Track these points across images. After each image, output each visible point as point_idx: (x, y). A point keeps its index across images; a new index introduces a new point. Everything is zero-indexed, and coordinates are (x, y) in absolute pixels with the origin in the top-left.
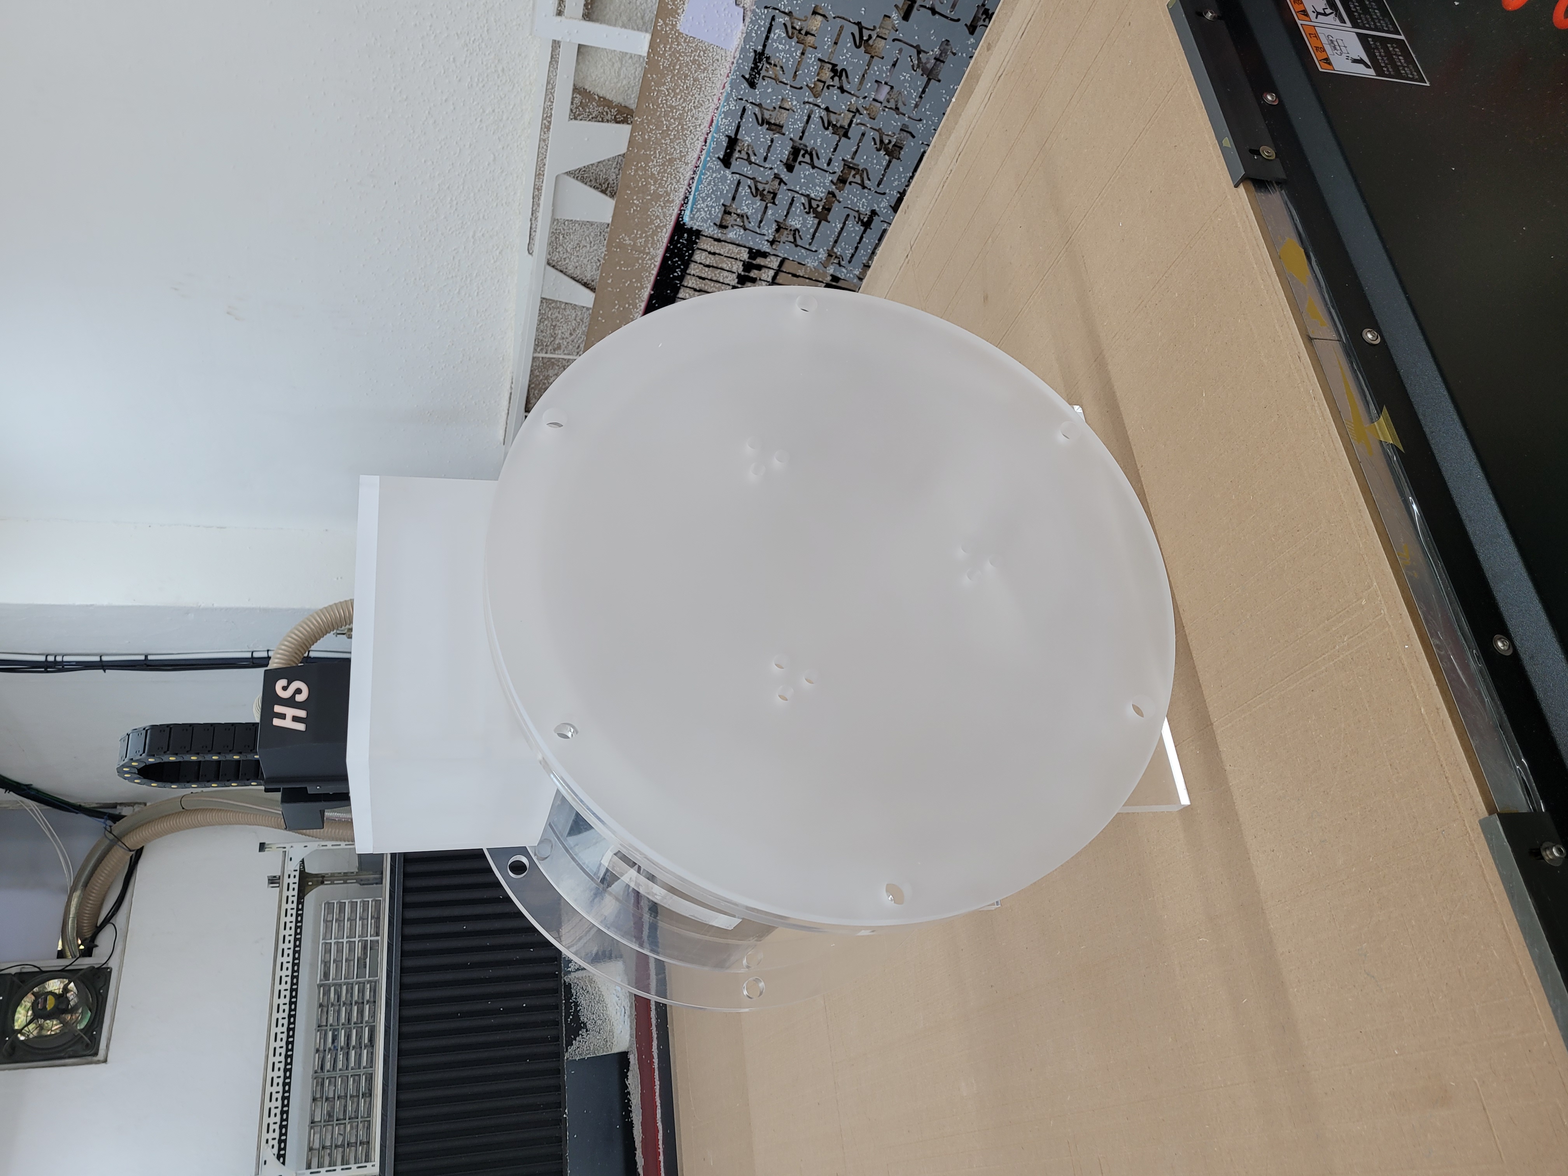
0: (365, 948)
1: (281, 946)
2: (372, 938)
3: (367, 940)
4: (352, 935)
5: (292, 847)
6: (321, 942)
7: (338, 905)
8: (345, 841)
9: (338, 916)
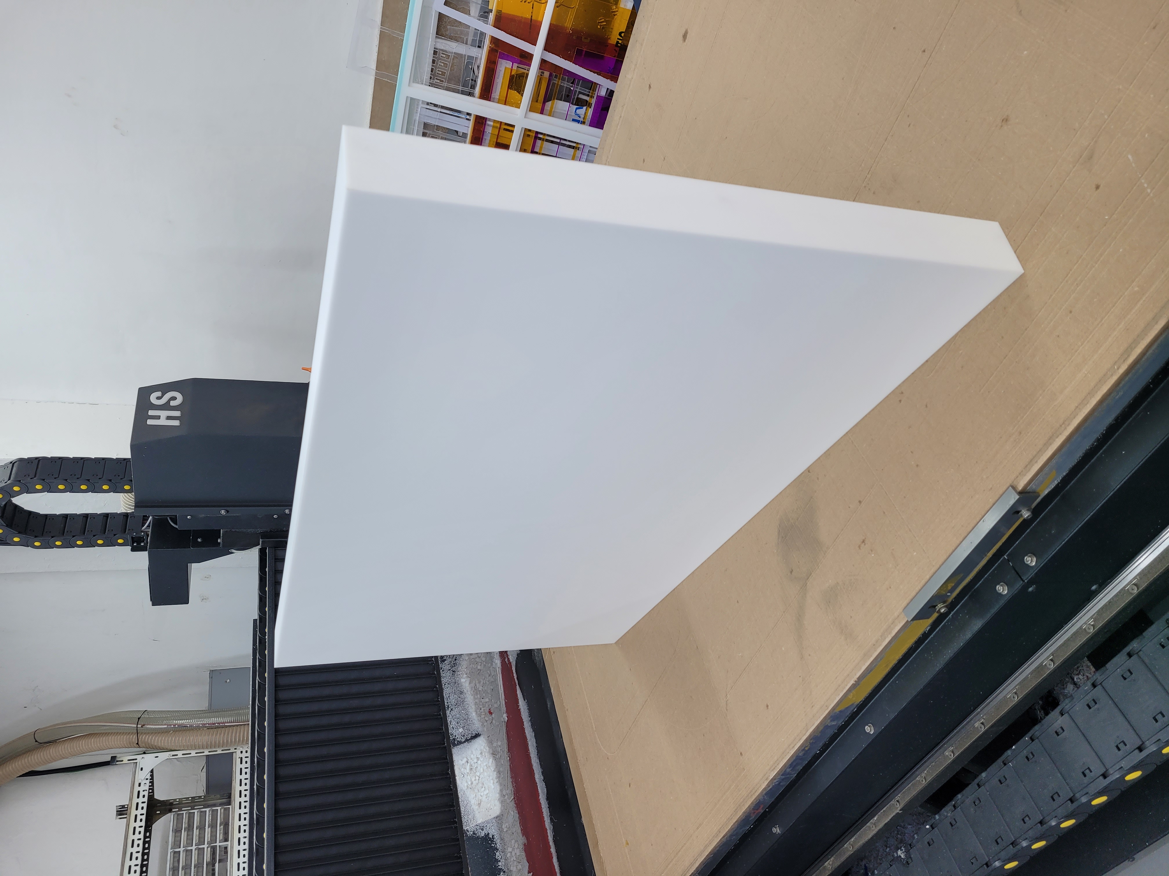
0: (213, 853)
1: (130, 850)
2: (221, 844)
3: (216, 846)
4: (201, 841)
5: (143, 758)
6: (170, 851)
7: (187, 815)
8: (195, 749)
9: (187, 825)
